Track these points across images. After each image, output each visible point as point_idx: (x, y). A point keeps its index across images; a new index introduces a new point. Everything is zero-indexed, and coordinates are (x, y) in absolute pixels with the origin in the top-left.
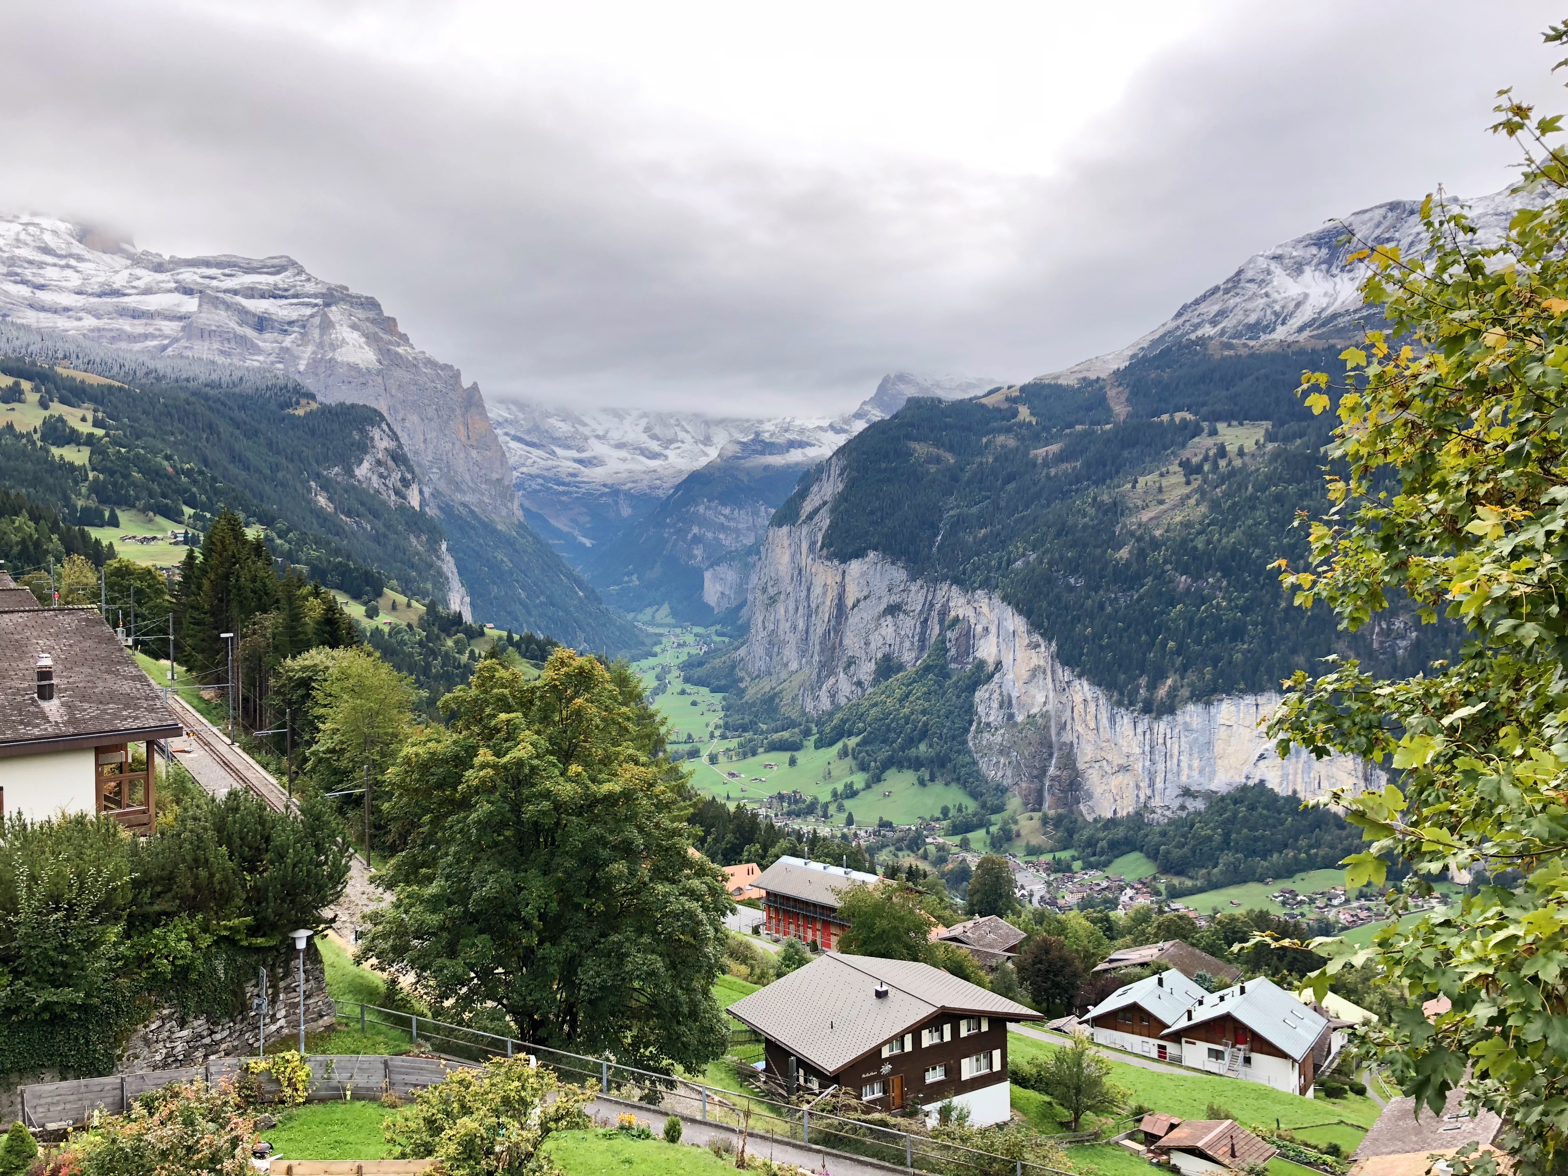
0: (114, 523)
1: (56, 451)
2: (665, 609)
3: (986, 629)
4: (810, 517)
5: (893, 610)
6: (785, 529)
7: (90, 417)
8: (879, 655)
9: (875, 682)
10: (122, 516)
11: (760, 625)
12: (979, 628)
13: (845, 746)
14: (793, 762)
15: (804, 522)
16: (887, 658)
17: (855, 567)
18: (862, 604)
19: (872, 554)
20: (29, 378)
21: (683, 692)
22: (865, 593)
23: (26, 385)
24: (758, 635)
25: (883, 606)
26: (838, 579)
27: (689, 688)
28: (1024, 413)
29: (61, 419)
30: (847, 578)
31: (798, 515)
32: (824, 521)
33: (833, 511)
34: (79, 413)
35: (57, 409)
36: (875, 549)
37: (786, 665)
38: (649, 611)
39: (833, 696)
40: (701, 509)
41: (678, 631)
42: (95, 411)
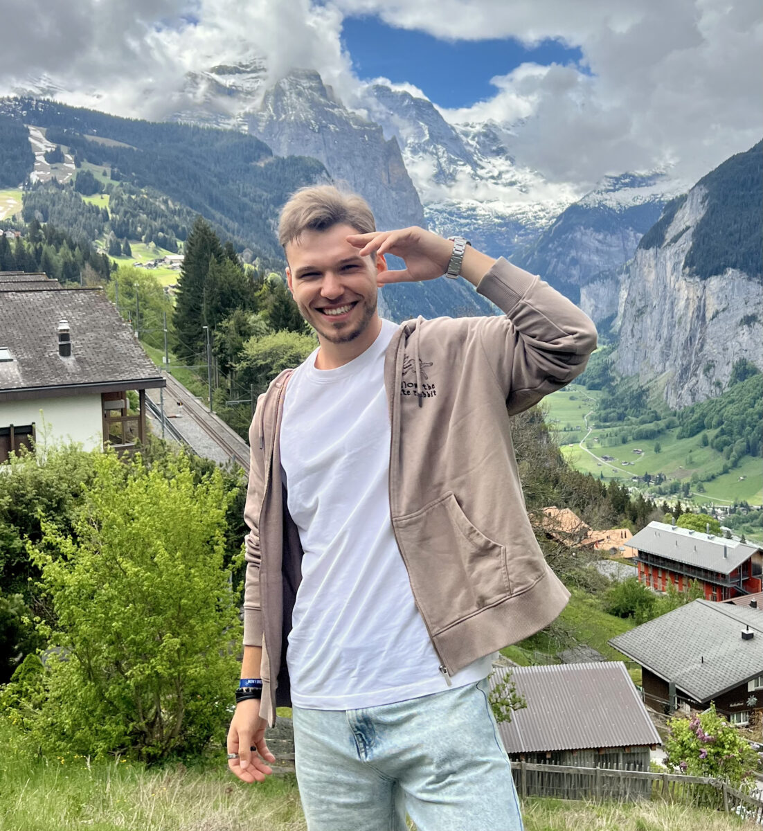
0: (128, 254)
1: (86, 200)
4: (675, 240)
5: (749, 320)
6: (652, 251)
7: (108, 170)
8: (736, 359)
9: (732, 384)
10: (134, 247)
11: (629, 333)
13: (705, 437)
14: (658, 450)
15: (669, 245)
16: (743, 362)
17: (714, 282)
18: (721, 316)
19: (730, 271)
20: (66, 144)
22: (724, 306)
23: (64, 149)
24: (627, 342)
25: (741, 317)
26: (699, 294)
29: (89, 174)
30: (708, 292)
31: (663, 239)
32: (686, 243)
33: (694, 235)
34: (101, 169)
35: (87, 166)
36: (734, 267)
37: (652, 367)
39: (693, 393)
40: (578, 235)
42: (113, 167)
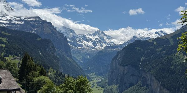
0: (8, 56)
1: (0, 45)
2: (94, 73)
3: (149, 79)
5: (133, 75)
6: (115, 61)
7: (6, 40)
9: (129, 87)
10: (10, 56)
12: (147, 79)
15: (118, 60)
17: (126, 67)
18: (127, 74)
19: (129, 66)
21: (97, 87)
22: (128, 72)
25: (131, 74)
26: (123, 69)
27: (98, 87)
28: (155, 43)
29: (2, 40)
30: (125, 69)
32: (121, 60)
33: (122, 58)
34: (4, 39)
35: (1, 38)
38: (92, 74)
41: (96, 77)
